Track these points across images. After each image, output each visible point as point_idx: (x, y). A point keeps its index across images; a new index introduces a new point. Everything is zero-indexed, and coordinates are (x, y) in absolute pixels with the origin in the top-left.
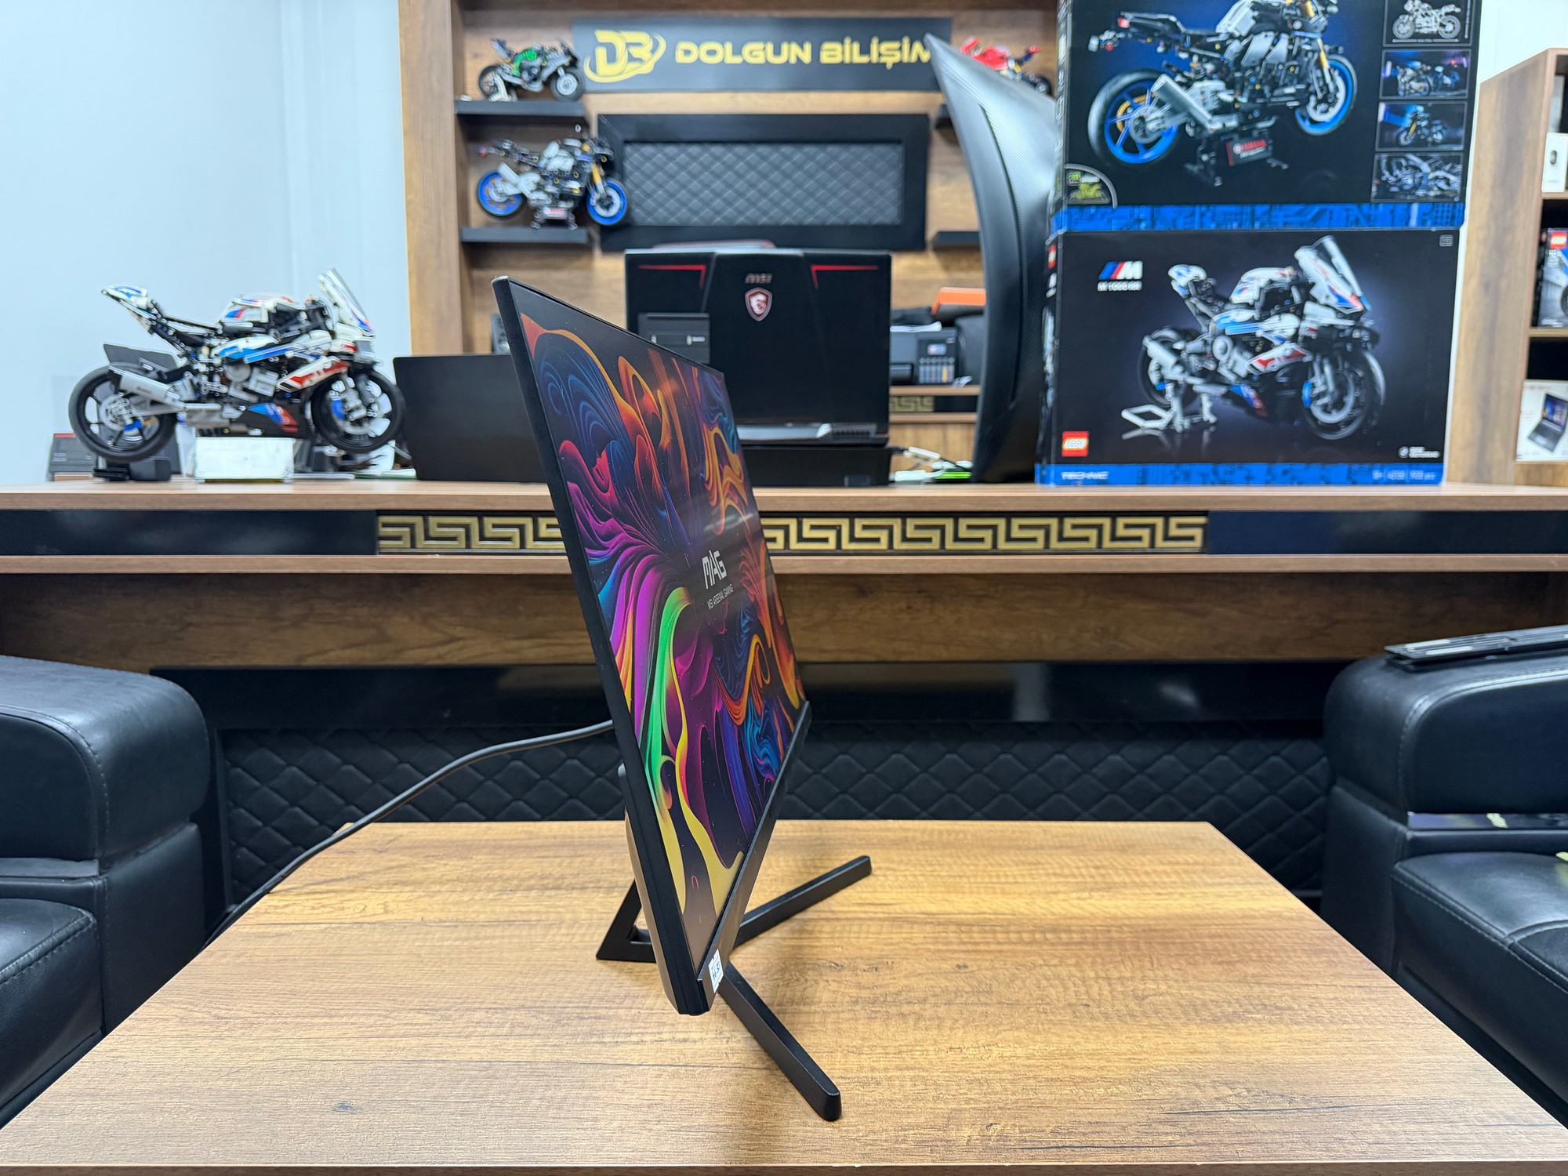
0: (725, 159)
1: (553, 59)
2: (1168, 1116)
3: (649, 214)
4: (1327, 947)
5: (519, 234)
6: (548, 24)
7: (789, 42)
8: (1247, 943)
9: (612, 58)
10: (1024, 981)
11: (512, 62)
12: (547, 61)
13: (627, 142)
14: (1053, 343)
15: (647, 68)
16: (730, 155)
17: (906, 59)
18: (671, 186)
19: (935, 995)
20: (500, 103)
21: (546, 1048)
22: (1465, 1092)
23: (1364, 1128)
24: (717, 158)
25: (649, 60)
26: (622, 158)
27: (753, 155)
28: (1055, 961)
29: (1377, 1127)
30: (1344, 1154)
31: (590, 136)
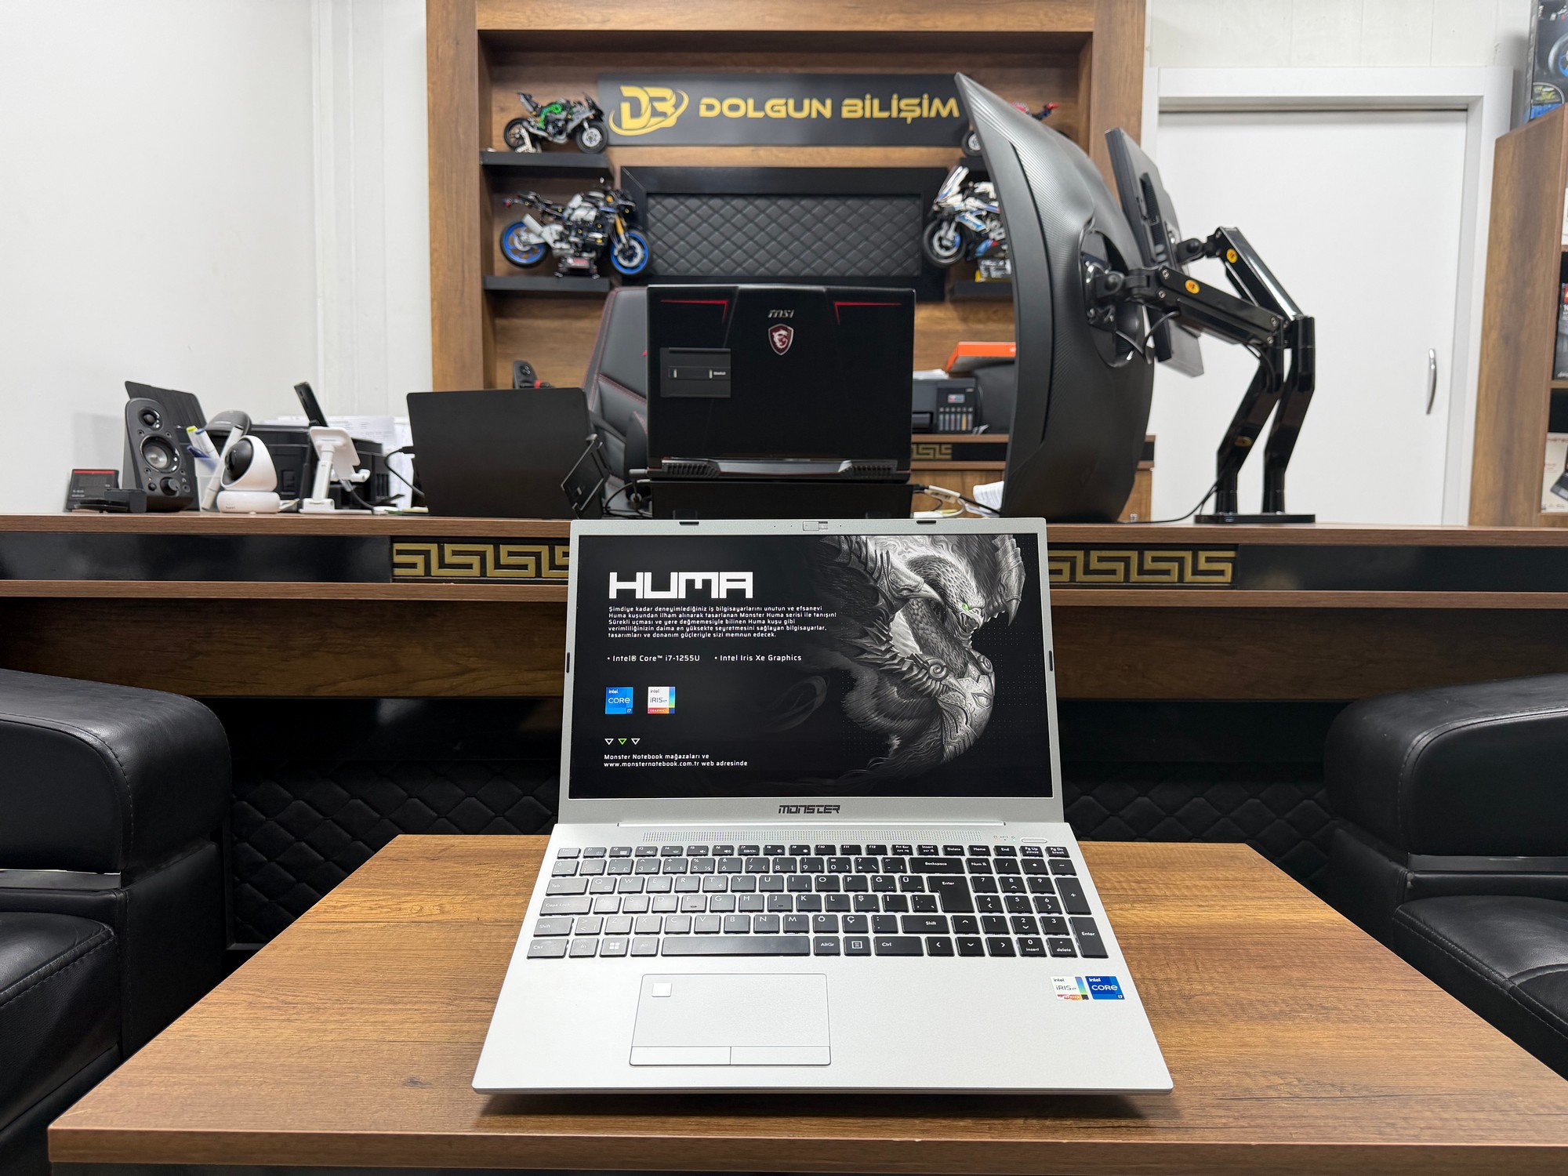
0: (744, 212)
1: (578, 112)
2: (1221, 1101)
3: (671, 266)
4: (1369, 955)
5: (544, 283)
6: (576, 80)
7: (811, 98)
8: (1290, 950)
9: (636, 111)
11: (538, 115)
12: (571, 114)
13: (649, 195)
15: (670, 122)
16: (751, 207)
17: (925, 114)
18: (693, 237)
20: (525, 154)
22: (1515, 1085)
23: (1416, 1115)
24: (740, 212)
25: (674, 113)
26: (646, 210)
27: (774, 207)
29: (1428, 1114)
30: (1397, 1137)
31: (612, 190)
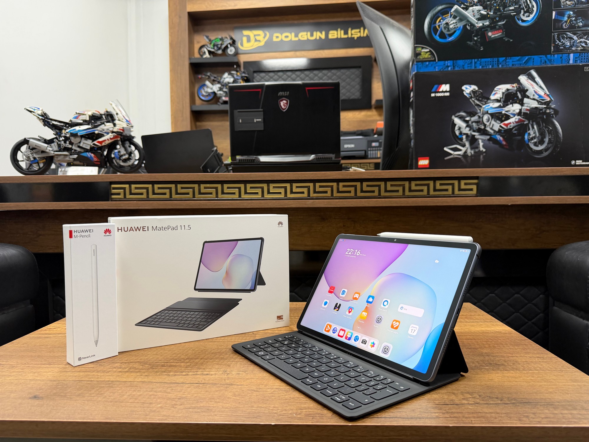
0: (292, 77)
1: (226, 41)
5: (214, 107)
6: (225, 29)
7: (317, 31)
9: (249, 40)
11: (211, 44)
12: (224, 42)
13: (254, 72)
14: (413, 120)
15: (262, 44)
17: (362, 36)
20: (205, 58)
25: (263, 41)
26: (253, 78)
27: (303, 75)
31: (240, 70)
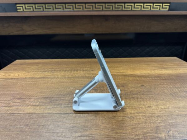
10: (158, 88)
19: (139, 92)
21: (47, 109)
28: (162, 84)
